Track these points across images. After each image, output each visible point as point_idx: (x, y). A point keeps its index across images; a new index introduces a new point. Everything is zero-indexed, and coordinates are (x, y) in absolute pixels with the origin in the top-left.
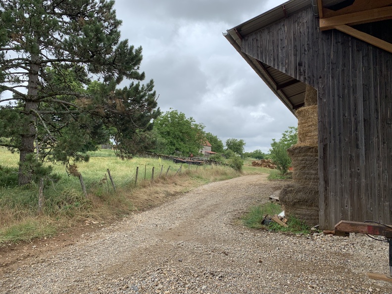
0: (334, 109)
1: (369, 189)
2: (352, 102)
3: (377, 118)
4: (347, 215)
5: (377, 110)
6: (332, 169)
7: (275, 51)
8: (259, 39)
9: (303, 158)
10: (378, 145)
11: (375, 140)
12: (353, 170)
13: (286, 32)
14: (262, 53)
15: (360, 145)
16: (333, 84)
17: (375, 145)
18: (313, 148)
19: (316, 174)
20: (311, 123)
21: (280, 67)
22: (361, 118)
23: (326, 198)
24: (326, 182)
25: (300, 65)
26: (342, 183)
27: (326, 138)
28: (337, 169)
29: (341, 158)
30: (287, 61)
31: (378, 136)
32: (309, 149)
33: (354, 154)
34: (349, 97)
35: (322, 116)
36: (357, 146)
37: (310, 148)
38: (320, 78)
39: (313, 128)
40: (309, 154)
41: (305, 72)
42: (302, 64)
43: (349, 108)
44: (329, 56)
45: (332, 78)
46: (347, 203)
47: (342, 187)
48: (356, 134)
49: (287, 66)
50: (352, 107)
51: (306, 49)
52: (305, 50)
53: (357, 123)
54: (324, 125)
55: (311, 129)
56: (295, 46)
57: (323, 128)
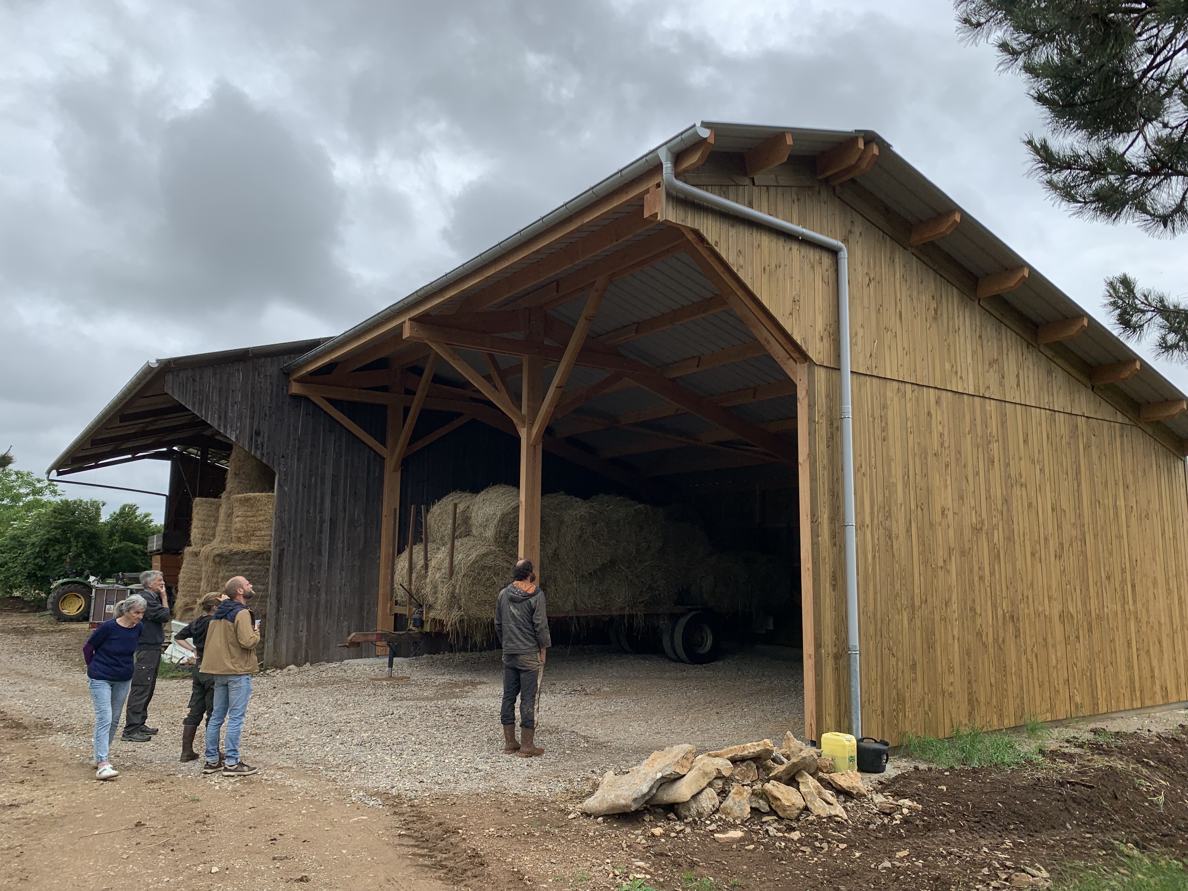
0: (297, 503)
1: (329, 607)
2: (318, 495)
3: (344, 518)
4: (302, 642)
5: (345, 509)
6: (287, 583)
7: (223, 405)
8: (198, 379)
9: (247, 567)
10: (343, 552)
11: (340, 545)
12: (313, 584)
13: (241, 380)
14: (201, 404)
15: (323, 551)
16: (299, 467)
17: (340, 551)
18: (263, 553)
19: (266, 590)
20: (262, 518)
21: (229, 431)
22: (327, 517)
23: (277, 624)
24: (279, 600)
25: (258, 433)
26: (298, 601)
27: (284, 541)
28: (295, 583)
29: (300, 569)
30: (239, 424)
31: (343, 541)
32: (257, 554)
33: (315, 563)
34: (316, 488)
35: (281, 509)
36: (320, 553)
37: (259, 554)
38: (283, 457)
39: (264, 525)
40: (256, 561)
41: (263, 446)
42: (260, 432)
43: (315, 502)
44: (296, 430)
45: (298, 460)
46: (303, 627)
47: (298, 606)
48: (320, 537)
49: (238, 432)
50: (318, 501)
51: (268, 413)
52: (266, 414)
53: (322, 521)
54: (282, 523)
55: (262, 526)
56: (253, 405)
57: (281, 527)
